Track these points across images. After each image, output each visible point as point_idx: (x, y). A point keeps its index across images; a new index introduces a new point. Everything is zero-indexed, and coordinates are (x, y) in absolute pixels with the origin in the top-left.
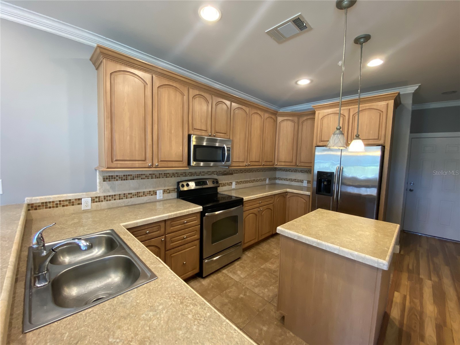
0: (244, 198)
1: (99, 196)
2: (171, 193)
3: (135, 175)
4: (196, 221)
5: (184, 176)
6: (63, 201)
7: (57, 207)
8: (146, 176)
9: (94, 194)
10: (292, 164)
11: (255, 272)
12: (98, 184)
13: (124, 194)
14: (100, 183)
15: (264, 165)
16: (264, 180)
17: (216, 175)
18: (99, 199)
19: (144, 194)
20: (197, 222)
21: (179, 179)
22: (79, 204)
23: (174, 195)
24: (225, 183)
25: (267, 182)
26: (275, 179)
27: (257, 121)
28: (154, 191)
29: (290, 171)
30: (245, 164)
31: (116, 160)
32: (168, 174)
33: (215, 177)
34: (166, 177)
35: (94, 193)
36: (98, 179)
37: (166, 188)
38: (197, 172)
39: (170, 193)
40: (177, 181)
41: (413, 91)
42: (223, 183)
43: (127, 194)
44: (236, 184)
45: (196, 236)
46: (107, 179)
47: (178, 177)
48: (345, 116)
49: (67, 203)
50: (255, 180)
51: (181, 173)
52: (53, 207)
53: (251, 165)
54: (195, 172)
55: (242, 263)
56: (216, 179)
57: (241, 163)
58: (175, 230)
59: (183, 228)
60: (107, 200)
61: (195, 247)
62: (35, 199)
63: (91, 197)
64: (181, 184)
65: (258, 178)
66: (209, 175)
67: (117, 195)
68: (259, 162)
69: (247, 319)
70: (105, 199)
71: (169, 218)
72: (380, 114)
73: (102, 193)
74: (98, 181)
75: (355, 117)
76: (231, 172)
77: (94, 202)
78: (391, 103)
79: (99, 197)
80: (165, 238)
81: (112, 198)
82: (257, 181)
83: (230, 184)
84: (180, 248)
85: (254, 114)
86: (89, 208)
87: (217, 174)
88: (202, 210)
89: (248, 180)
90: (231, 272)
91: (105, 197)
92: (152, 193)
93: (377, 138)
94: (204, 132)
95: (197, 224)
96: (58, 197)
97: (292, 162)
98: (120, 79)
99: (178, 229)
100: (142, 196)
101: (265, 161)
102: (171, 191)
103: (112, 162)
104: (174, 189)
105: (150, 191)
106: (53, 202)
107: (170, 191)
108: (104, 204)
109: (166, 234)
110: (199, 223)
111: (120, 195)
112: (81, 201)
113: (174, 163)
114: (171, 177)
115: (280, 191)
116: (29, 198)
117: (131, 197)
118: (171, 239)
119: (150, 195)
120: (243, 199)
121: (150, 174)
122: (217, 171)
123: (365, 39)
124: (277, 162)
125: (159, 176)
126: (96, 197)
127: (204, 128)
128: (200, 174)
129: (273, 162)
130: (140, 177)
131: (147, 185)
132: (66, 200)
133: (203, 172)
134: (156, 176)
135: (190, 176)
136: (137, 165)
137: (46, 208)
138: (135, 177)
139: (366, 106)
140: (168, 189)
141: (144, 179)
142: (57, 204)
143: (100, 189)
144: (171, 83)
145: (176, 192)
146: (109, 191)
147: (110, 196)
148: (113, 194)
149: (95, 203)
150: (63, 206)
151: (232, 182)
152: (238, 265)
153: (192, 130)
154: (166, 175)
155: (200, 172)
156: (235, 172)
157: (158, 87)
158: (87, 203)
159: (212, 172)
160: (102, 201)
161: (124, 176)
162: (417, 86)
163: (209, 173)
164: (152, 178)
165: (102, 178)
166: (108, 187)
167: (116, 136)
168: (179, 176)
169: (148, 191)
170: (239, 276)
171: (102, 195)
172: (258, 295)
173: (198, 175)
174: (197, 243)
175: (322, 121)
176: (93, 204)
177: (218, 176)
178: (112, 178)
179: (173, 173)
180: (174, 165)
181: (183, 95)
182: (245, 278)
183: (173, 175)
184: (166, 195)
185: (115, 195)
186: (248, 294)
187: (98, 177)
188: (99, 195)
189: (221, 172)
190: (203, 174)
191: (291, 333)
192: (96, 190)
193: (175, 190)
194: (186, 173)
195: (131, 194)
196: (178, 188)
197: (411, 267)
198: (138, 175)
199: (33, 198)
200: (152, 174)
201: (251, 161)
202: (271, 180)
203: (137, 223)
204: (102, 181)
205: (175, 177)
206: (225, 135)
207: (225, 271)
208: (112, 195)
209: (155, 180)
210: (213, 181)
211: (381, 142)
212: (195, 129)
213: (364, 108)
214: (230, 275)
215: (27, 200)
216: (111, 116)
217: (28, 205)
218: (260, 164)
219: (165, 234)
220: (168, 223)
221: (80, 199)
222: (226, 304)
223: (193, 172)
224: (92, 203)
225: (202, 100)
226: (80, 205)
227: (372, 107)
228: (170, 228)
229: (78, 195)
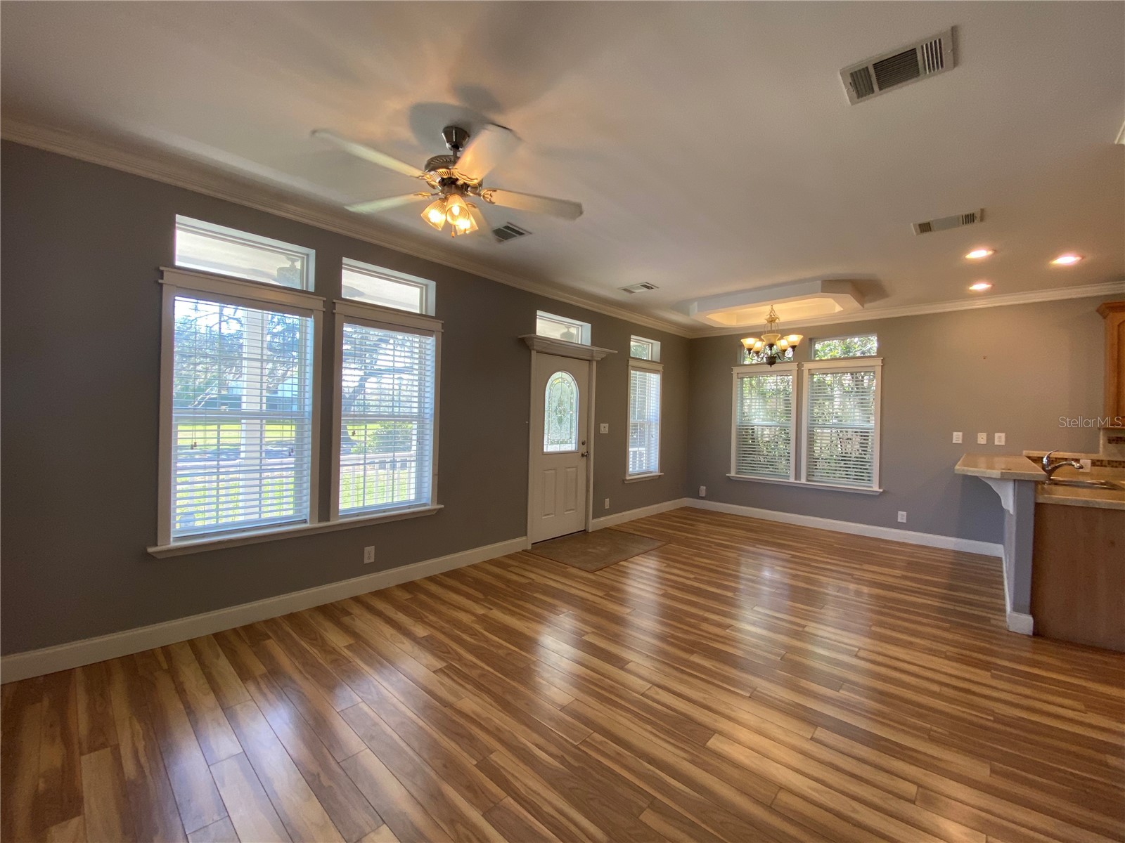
6: (1060, 459)
9: (1095, 457)
12: (1101, 446)
14: (1104, 446)
18: (1102, 463)
35: (1096, 455)
36: (1102, 440)
46: (1113, 440)
60: (1113, 467)
63: (1092, 460)
70: (1109, 464)
73: (1107, 456)
74: (1101, 442)
77: (1094, 466)
79: (1102, 461)
81: (1121, 464)
91: (1109, 462)
108: (1108, 470)
116: (1027, 452)
126: (1098, 461)
132: (1063, 459)
146: (1115, 456)
147: (1116, 462)
149: (1096, 468)
158: (1086, 465)
160: (1105, 466)
165: (1107, 440)
166: (1115, 451)
171: (1105, 458)
176: (1093, 467)
187: (1101, 438)
188: (1101, 459)
192: (1097, 452)
204: (1107, 443)
208: (1121, 462)
221: (1078, 460)
229: (1076, 455)
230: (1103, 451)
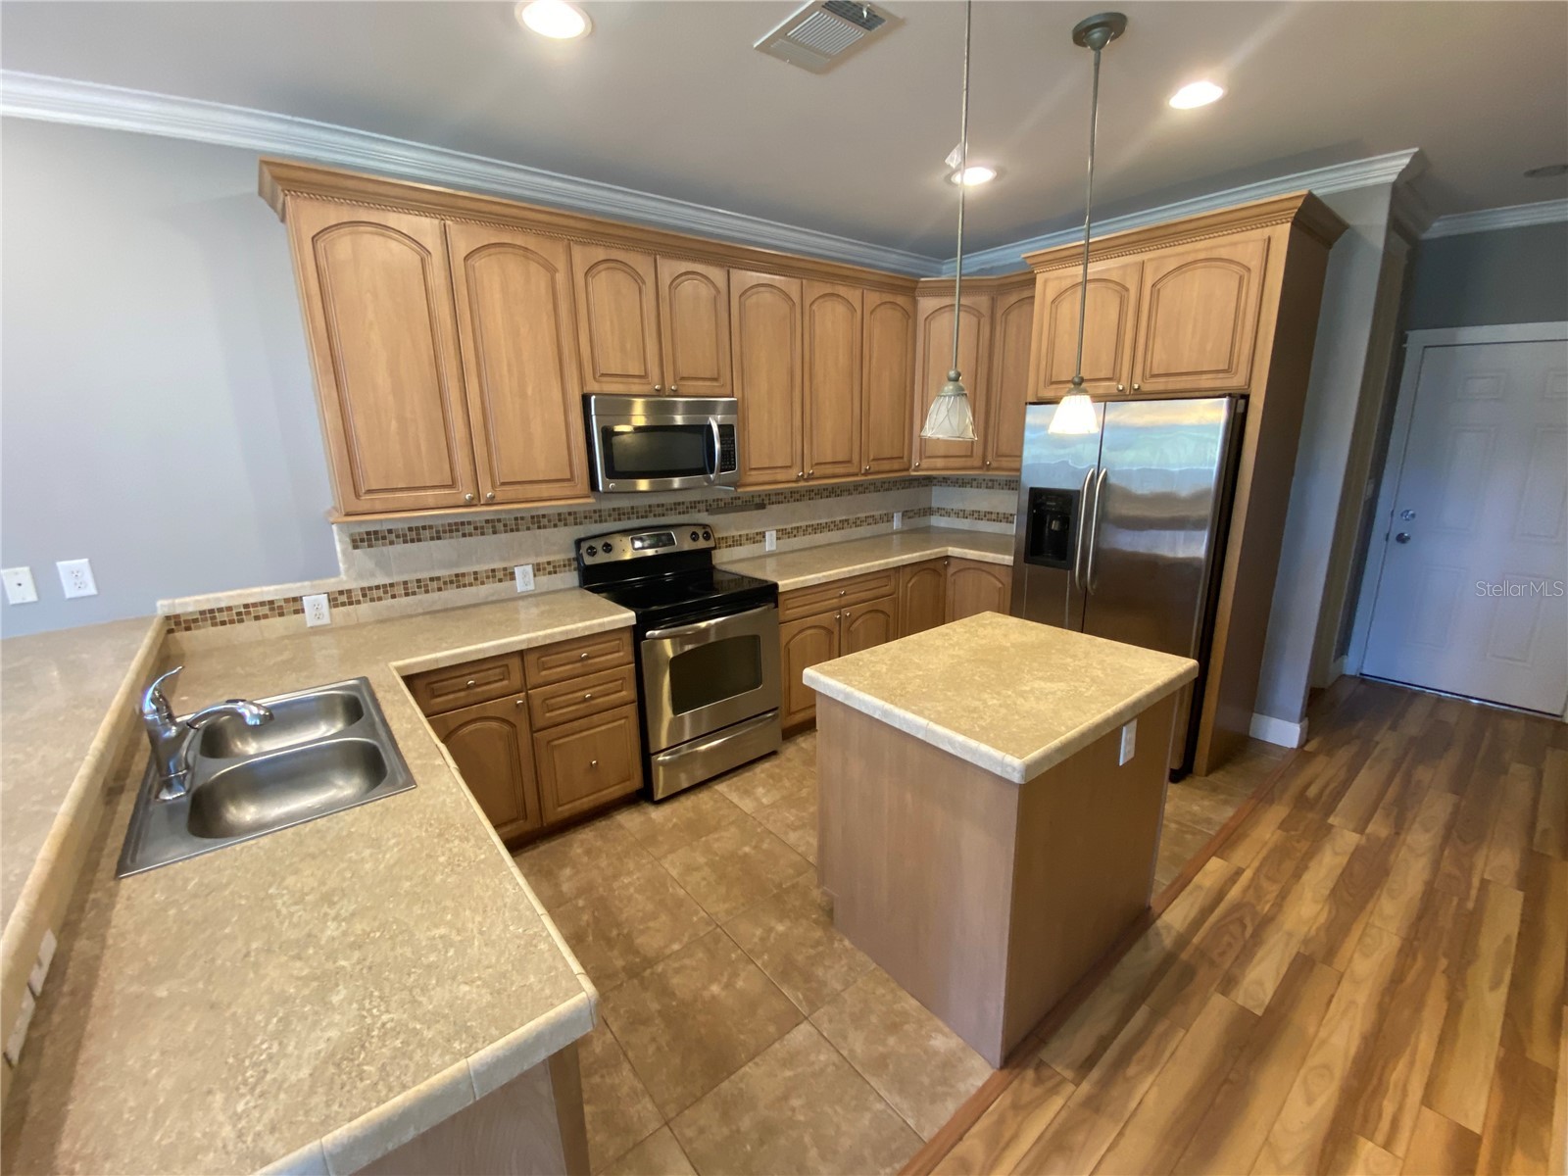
0: (780, 583)
1: (347, 588)
2: (560, 572)
3: (443, 525)
4: (621, 654)
5: (596, 522)
6: (255, 605)
7: (241, 621)
8: (476, 528)
9: (333, 584)
10: (969, 462)
11: (804, 792)
12: (340, 556)
13: (419, 581)
14: (345, 553)
15: (867, 473)
16: (885, 519)
17: (706, 513)
18: (349, 597)
19: (476, 579)
20: (625, 653)
21: (581, 531)
22: (296, 612)
23: (572, 578)
24: (740, 536)
25: (897, 524)
26: (929, 511)
27: (833, 321)
28: (505, 569)
29: (975, 483)
30: (796, 472)
31: (370, 492)
32: (544, 516)
33: (704, 518)
34: (539, 528)
35: (333, 580)
36: (339, 544)
37: (543, 559)
38: (637, 507)
39: (555, 572)
40: (576, 538)
41: (1393, 178)
42: (733, 537)
43: (425, 580)
44: (778, 539)
45: (624, 693)
46: (362, 540)
47: (576, 524)
48: (1127, 290)
49: (265, 610)
50: (847, 520)
51: (585, 512)
52: (232, 622)
53: (817, 474)
54: (632, 508)
55: (777, 766)
56: (704, 526)
57: (778, 471)
58: (553, 678)
59: (580, 671)
60: (372, 600)
61: (623, 721)
62: (181, 604)
63: (328, 593)
64: (585, 546)
65: (862, 515)
66: (680, 513)
67: (398, 584)
68: (849, 462)
69: (743, 905)
70: (364, 595)
71: (531, 646)
72: (1241, 279)
73: (355, 579)
74: (338, 548)
75: (1159, 290)
76: (757, 500)
77: (336, 606)
78: (1282, 233)
79: (349, 591)
80: (528, 697)
81: (386, 592)
82: (858, 522)
83: (758, 538)
84: (576, 724)
85: (821, 300)
86: (326, 620)
87: (707, 510)
88: (634, 623)
89: (823, 521)
90: (737, 789)
91: (364, 592)
92: (500, 575)
93: (1226, 368)
94: (636, 380)
95: (626, 660)
96: (240, 596)
97: (971, 456)
98: (343, 246)
99: (566, 675)
100: (471, 585)
101: (872, 458)
102: (559, 566)
103: (357, 495)
104: (569, 560)
105: (493, 571)
106: (229, 609)
107: (554, 567)
108: (365, 609)
109: (529, 687)
110: (631, 658)
111: (405, 583)
112: (302, 605)
113: (544, 486)
114: (555, 526)
115: (920, 556)
116: (165, 602)
117: (440, 589)
118: (547, 702)
119: (494, 582)
120: (775, 586)
121: (487, 521)
122: (707, 501)
123: (1106, 28)
124: (921, 459)
125: (517, 525)
126: (341, 593)
127: (635, 368)
128: (650, 511)
129: (905, 459)
130: (457, 530)
131: (484, 553)
132: (262, 604)
133: (658, 506)
134: (505, 525)
135: (615, 520)
136: (431, 502)
137: (214, 624)
138: (445, 532)
139: (1196, 251)
140: (549, 563)
141: (470, 535)
142: (239, 614)
143: (347, 571)
144: (506, 238)
145: (575, 570)
146: (373, 575)
147: (378, 587)
148: (387, 581)
149: (342, 609)
150: (257, 618)
151: (764, 533)
152: (762, 772)
153: (594, 378)
154: (538, 521)
155: (650, 506)
156: (773, 499)
157: (466, 258)
158: (316, 608)
159: (691, 503)
160: (358, 602)
161: (410, 529)
162: (1406, 155)
163: (681, 508)
164: (494, 532)
165: (348, 540)
166: (370, 565)
167: (358, 422)
168: (581, 523)
169: (486, 571)
170: (757, 799)
171: (354, 585)
172: (792, 848)
173: (642, 517)
174: (631, 710)
175: (1054, 310)
176: (334, 610)
177: (711, 514)
178: (377, 539)
179: (559, 514)
180: (545, 494)
181: (551, 270)
182: (773, 805)
183: (560, 520)
184: (544, 579)
185: (392, 585)
186: (765, 846)
187: (336, 537)
189: (722, 504)
190: (659, 510)
191: (847, 943)
192: (336, 573)
193: (570, 565)
194: (600, 511)
195: (438, 579)
196: (579, 558)
197: (1312, 792)
198: (450, 525)
199: (177, 601)
200: (493, 521)
201: (817, 464)
202: (909, 518)
203: (437, 660)
204: (350, 547)
205: (566, 525)
206: (715, 384)
207: (721, 787)
208: (385, 586)
209: (503, 537)
210: (694, 533)
211: (1236, 382)
212: (603, 375)
213: (1190, 258)
214: (734, 798)
215: (162, 606)
216: (334, 365)
217: (168, 618)
218: (853, 470)
219: (524, 688)
220: (531, 659)
221: (297, 600)
222: (697, 869)
223: (623, 509)
224: (330, 607)
225: (620, 277)
226: (301, 615)
227: (1215, 254)
228: (539, 672)
229: (290, 589)
230: (349, 569)
